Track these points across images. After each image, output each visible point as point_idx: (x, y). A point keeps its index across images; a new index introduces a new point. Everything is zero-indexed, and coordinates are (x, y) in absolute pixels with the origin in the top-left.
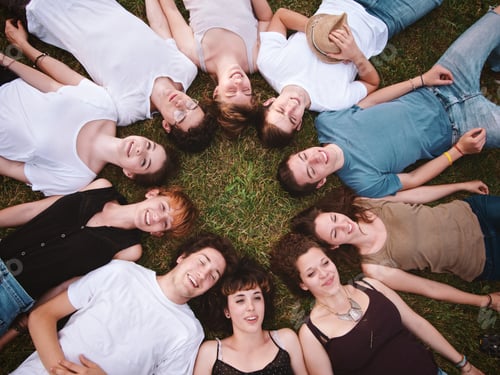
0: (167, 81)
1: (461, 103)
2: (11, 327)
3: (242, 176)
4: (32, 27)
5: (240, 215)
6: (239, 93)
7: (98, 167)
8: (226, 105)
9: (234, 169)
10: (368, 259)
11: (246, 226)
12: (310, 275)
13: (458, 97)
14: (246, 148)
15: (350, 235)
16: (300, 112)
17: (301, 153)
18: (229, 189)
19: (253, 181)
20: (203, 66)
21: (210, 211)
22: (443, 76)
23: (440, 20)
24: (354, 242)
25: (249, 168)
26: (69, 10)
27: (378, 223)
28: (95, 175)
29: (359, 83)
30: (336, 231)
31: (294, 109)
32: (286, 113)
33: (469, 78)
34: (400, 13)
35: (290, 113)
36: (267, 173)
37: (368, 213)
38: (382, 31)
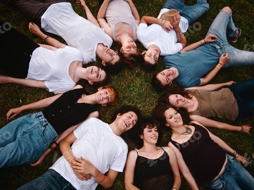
0: (102, 45)
1: (221, 48)
2: (49, 148)
3: (136, 83)
4: (43, 25)
5: (137, 99)
6: (132, 49)
7: (77, 80)
8: (127, 54)
9: (132, 80)
10: (192, 113)
11: (140, 103)
12: (170, 118)
13: (219, 46)
14: (137, 72)
15: (184, 103)
16: (157, 56)
17: (162, 72)
18: (131, 89)
19: (141, 85)
20: (115, 39)
21: (124, 98)
22: (212, 38)
23: (208, 19)
24: (185, 106)
25: (138, 80)
26: (59, 18)
27: (194, 98)
28: (75, 84)
29: (179, 44)
30: (178, 101)
31: (156, 54)
32: (152, 57)
33: (222, 38)
34: (192, 15)
35: (154, 56)
36: (146, 81)
37: (190, 95)
38: (186, 22)
